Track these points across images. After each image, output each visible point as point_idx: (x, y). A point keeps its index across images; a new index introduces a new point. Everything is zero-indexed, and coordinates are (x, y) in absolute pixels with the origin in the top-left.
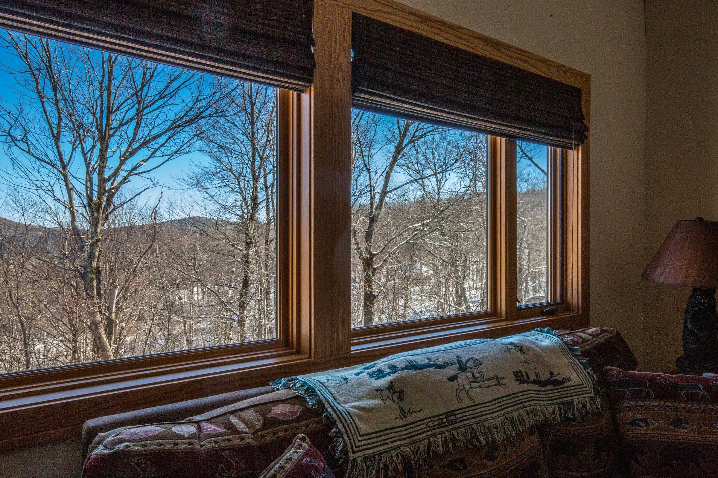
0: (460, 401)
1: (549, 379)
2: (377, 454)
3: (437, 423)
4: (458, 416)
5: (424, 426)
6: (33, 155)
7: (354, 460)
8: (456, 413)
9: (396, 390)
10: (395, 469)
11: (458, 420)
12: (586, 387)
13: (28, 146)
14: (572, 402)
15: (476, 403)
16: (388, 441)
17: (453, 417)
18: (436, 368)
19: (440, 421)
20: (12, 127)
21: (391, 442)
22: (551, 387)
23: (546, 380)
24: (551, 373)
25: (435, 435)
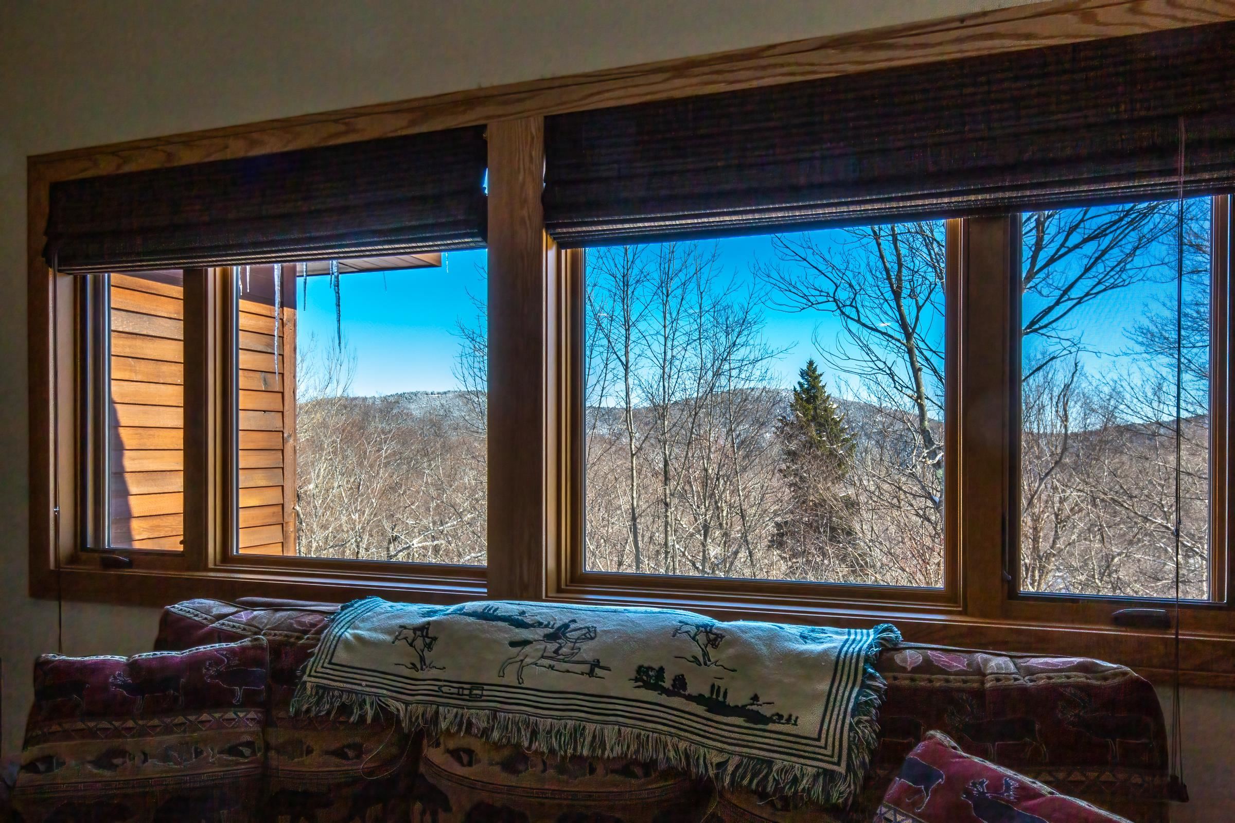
0: (501, 674)
1: (744, 706)
2: (338, 690)
3: (455, 691)
4: (485, 693)
5: (436, 688)
6: (864, 325)
7: (305, 682)
8: (486, 687)
9: (430, 636)
10: (362, 718)
11: (484, 698)
12: (825, 748)
13: (858, 311)
14: (770, 763)
15: (522, 685)
16: (364, 683)
17: (479, 692)
18: (511, 625)
19: (461, 690)
20: (837, 287)
21: (367, 686)
22: (740, 721)
23: (737, 706)
24: (755, 698)
25: (447, 705)
